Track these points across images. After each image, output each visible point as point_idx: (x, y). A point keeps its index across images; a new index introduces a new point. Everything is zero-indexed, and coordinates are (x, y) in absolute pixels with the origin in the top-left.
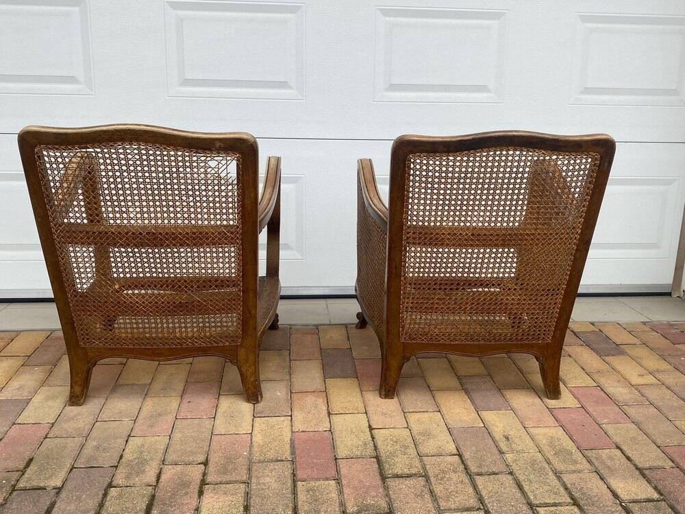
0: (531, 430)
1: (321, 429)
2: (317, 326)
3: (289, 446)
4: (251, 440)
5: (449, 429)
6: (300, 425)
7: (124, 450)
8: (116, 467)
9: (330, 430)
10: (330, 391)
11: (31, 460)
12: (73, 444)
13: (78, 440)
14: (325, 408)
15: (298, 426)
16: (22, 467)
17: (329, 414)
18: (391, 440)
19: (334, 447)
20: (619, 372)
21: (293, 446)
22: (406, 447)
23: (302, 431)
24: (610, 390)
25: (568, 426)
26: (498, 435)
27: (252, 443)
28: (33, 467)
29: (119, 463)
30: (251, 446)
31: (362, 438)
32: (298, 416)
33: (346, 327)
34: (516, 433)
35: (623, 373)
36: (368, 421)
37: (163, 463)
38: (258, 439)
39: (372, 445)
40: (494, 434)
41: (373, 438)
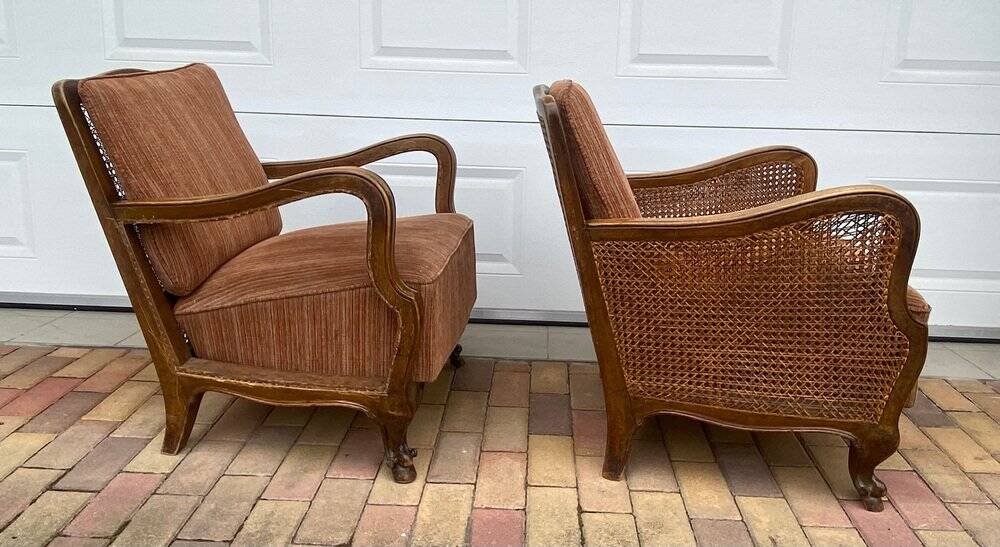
0: (810, 532)
1: (511, 507)
2: (530, 362)
3: (464, 528)
4: (416, 515)
5: (690, 520)
6: (484, 499)
7: (247, 518)
8: (232, 541)
9: (524, 510)
10: (533, 453)
11: (126, 524)
12: (184, 505)
13: (192, 500)
14: (522, 476)
15: (482, 500)
16: (112, 533)
17: (527, 485)
18: (606, 531)
19: (525, 534)
20: (945, 452)
21: (469, 531)
22: (626, 543)
23: (487, 508)
24: (932, 478)
25: (868, 531)
26: (762, 538)
27: (415, 520)
28: (126, 533)
29: (235, 536)
30: (413, 525)
31: (567, 525)
32: (485, 484)
33: (568, 366)
34: (788, 533)
35: (952, 453)
36: (578, 500)
37: (292, 542)
38: (425, 514)
39: (578, 535)
40: (756, 534)
41: (581, 525)
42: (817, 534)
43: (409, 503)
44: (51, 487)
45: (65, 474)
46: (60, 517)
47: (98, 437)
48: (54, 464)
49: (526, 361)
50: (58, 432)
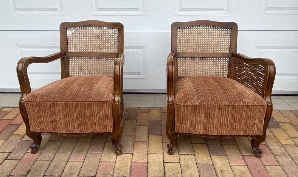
0: (233, 167)
1: (143, 162)
2: (149, 108)
3: (129, 169)
4: (115, 165)
5: (197, 164)
6: (135, 159)
7: (65, 168)
8: (60, 176)
9: (147, 162)
10: (150, 142)
11: (29, 171)
12: (46, 164)
13: (48, 162)
14: (146, 150)
16: (25, 174)
17: (148, 154)
18: (172, 169)
19: (147, 171)
20: (276, 137)
21: (131, 170)
22: (178, 173)
23: (136, 162)
24: (271, 147)
25: (250, 166)
26: (218, 170)
27: (115, 167)
28: (29, 175)
29: (62, 174)
30: (114, 169)
31: (160, 167)
32: (135, 154)
33: (161, 109)
34: (226, 168)
35: (278, 137)
36: (164, 158)
37: (79, 176)
38: (118, 165)
39: (163, 171)
40: (216, 169)
41: (164, 167)
42: (235, 168)
43: (113, 161)
44: (6, 159)
45: (10, 154)
46: (10, 169)
47: (18, 141)
48: (6, 151)
49: (148, 108)
50: (6, 139)
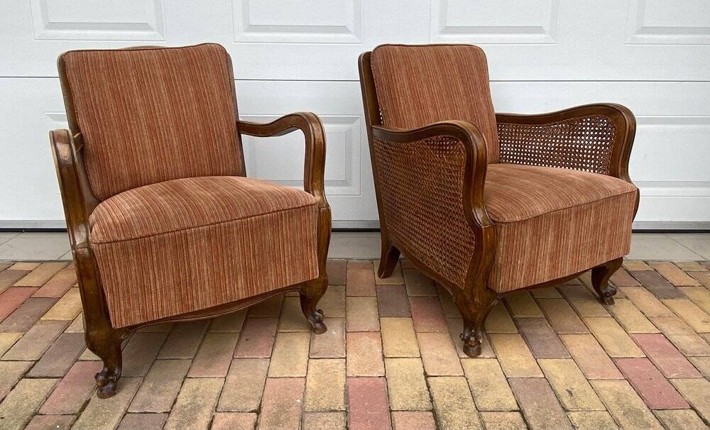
0: (595, 384)
1: (375, 375)
2: (372, 260)
3: (342, 393)
4: (305, 384)
5: (507, 379)
6: (354, 370)
7: (179, 394)
8: (169, 413)
9: (385, 377)
10: (384, 331)
11: (87, 402)
12: (130, 385)
13: (136, 381)
14: (379, 350)
15: (353, 371)
16: (77, 410)
17: (384, 357)
18: (448, 391)
19: (388, 396)
20: (681, 318)
21: (346, 395)
22: (464, 400)
23: (357, 377)
24: (674, 338)
25: (635, 381)
26: (561, 390)
27: (305, 389)
28: (88, 411)
29: (172, 408)
30: (305, 393)
31: (418, 387)
32: (353, 358)
33: (400, 262)
34: (579, 387)
35: (686, 318)
36: (423, 367)
37: (216, 411)
38: (312, 383)
39: (428, 396)
40: (556, 388)
41: (429, 387)
42: (600, 385)
43: (299, 375)
44: (25, 376)
45: (34, 365)
46: (35, 400)
47: (55, 334)
48: (26, 358)
49: (369, 260)
50: (24, 331)
